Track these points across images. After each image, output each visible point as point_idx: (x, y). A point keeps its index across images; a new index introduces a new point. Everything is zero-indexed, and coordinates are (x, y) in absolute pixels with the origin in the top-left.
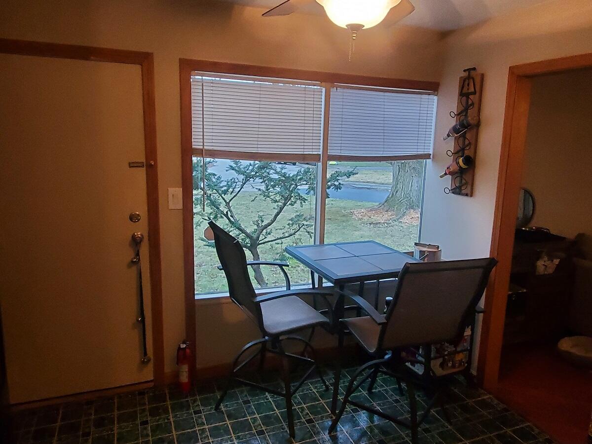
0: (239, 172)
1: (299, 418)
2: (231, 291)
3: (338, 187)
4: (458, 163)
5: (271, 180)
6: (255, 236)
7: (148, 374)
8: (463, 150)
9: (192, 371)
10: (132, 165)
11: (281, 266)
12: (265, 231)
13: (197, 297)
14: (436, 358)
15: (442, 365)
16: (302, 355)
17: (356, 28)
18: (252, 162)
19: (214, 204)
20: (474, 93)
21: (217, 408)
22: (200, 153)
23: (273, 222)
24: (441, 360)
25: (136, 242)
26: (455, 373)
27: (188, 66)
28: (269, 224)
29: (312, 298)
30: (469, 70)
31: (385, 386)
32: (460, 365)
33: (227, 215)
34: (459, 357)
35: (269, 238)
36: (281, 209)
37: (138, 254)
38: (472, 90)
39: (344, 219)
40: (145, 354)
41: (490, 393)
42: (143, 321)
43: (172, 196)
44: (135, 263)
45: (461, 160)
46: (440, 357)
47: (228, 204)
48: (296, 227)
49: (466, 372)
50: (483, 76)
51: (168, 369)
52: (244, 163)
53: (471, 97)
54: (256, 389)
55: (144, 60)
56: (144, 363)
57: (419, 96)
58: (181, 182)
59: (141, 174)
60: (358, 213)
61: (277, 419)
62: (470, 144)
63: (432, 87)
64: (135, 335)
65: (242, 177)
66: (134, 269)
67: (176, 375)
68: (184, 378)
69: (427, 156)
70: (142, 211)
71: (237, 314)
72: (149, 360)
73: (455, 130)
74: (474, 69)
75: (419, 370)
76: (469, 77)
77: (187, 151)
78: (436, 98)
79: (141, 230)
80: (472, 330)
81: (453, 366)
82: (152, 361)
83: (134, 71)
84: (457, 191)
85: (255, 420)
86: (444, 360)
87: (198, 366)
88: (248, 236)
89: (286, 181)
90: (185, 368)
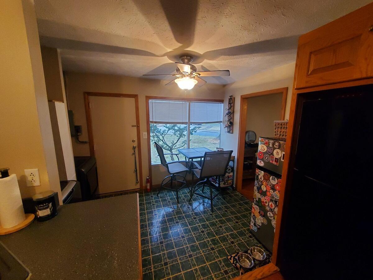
0: (167, 128)
1: (181, 198)
2: (161, 162)
3: (196, 132)
4: (228, 124)
5: (176, 130)
6: (171, 147)
7: (138, 186)
8: (230, 120)
9: (151, 185)
10: (133, 126)
11: (176, 155)
12: (174, 146)
13: (152, 164)
14: (222, 181)
15: (224, 184)
16: (183, 181)
17: (186, 90)
18: (171, 125)
19: (158, 137)
20: (232, 103)
21: (157, 196)
22: (152, 122)
23: (177, 142)
24: (223, 182)
25: (134, 148)
26: (228, 186)
27: (148, 98)
28: (176, 143)
29: (185, 164)
30: (231, 96)
31: (207, 190)
32: (230, 184)
33: (162, 141)
34: (229, 181)
35: (176, 147)
36: (179, 139)
37: (135, 152)
38: (232, 102)
39: (205, 142)
40: (137, 180)
41: (239, 192)
42: (136, 171)
43: (144, 135)
44: (134, 154)
45: (229, 123)
46: (223, 181)
47: (163, 137)
48: (184, 144)
49: (232, 186)
50: (234, 98)
51: (144, 185)
52: (168, 125)
53: (232, 104)
54: (169, 191)
55: (135, 96)
56: (137, 183)
57: (217, 104)
58: (146, 130)
59: (135, 129)
60: (209, 141)
61: (174, 198)
62: (232, 118)
63: (222, 101)
64: (134, 175)
65: (167, 129)
66: (134, 156)
67: (146, 187)
68: (148, 187)
69: (221, 122)
70: (136, 139)
71: (163, 169)
72: (138, 182)
73: (227, 114)
74: (232, 96)
75: (217, 185)
76: (231, 98)
77: (148, 122)
78: (223, 104)
79: (135, 144)
80: (233, 173)
81: (228, 184)
82: (139, 183)
83: (133, 100)
84: (229, 132)
85: (168, 199)
86: (225, 182)
87: (153, 184)
88: (169, 147)
89: (180, 129)
90: (149, 184)
